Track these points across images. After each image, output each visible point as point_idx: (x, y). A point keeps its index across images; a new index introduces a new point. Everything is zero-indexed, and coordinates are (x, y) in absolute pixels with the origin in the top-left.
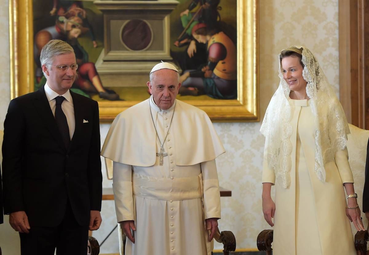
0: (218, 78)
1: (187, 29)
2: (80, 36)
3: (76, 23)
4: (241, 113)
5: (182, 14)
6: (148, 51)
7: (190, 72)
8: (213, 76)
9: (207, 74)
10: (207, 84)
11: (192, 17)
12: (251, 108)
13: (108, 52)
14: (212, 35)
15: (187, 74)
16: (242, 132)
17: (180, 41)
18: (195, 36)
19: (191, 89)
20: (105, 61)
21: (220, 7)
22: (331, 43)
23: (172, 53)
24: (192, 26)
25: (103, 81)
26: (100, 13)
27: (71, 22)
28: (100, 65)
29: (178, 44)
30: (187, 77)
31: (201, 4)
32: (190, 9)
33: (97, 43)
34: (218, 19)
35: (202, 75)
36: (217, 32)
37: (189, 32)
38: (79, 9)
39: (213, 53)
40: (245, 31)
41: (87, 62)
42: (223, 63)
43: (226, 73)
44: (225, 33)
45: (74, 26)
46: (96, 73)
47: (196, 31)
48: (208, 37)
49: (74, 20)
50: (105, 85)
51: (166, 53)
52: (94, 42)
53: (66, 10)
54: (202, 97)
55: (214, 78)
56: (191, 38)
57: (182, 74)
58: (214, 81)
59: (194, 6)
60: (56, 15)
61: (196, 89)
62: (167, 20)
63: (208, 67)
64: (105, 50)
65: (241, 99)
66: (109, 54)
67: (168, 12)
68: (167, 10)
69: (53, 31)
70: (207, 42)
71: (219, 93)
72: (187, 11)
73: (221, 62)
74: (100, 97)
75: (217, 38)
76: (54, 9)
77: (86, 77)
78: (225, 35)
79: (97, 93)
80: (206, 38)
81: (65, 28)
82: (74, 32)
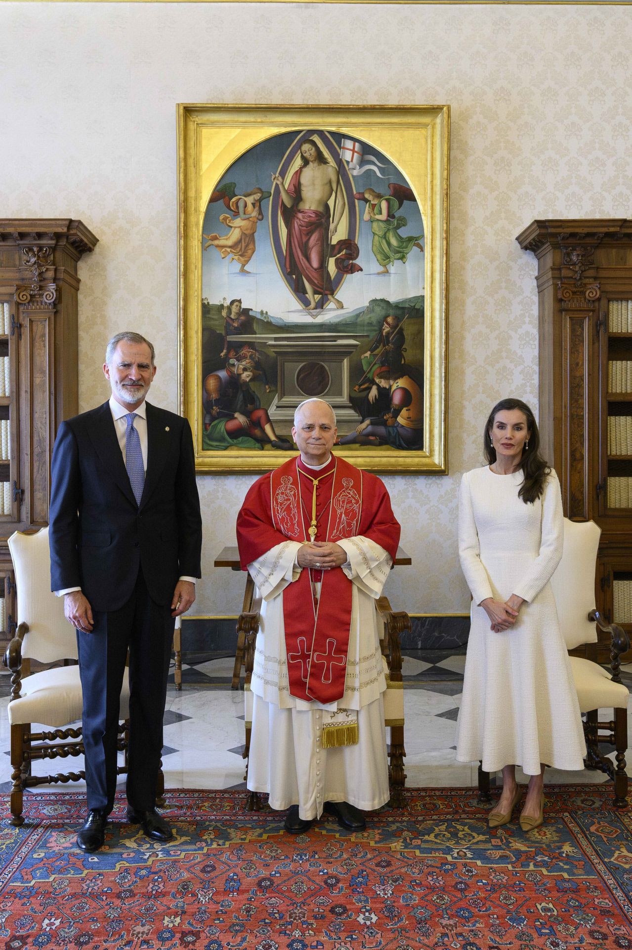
0: (402, 426)
1: (368, 373)
2: (251, 380)
3: (248, 365)
4: (426, 465)
5: (362, 357)
7: (371, 420)
8: (396, 425)
9: (390, 422)
10: (389, 432)
11: (375, 359)
12: (438, 459)
13: (282, 398)
14: (395, 379)
15: (367, 422)
16: (428, 486)
17: (360, 386)
18: (377, 381)
19: (372, 438)
20: (278, 407)
21: (405, 349)
22: (528, 389)
23: (351, 399)
24: (374, 369)
25: (276, 429)
26: (274, 355)
27: (242, 365)
28: (272, 411)
29: (358, 389)
30: (368, 425)
31: (384, 346)
32: (372, 350)
33: (269, 387)
34: (403, 362)
35: (384, 423)
36: (402, 376)
37: (370, 375)
38: (251, 350)
39: (397, 398)
40: (432, 375)
41: (260, 408)
42: (407, 410)
43: (410, 421)
44: (410, 377)
45: (245, 369)
46: (268, 420)
47: (377, 375)
48: (391, 382)
49: (245, 363)
50: (278, 433)
51: (344, 399)
52: (267, 387)
53: (237, 353)
54: (384, 447)
55: (398, 426)
56: (373, 382)
57: (362, 422)
58: (397, 430)
59: (377, 347)
60: (227, 358)
61: (378, 438)
62: (346, 362)
63: (391, 415)
64: (278, 396)
65: (427, 450)
66: (283, 399)
67: (347, 354)
68: (346, 352)
69: (223, 374)
70: (391, 387)
71: (403, 443)
72: (369, 353)
73: (405, 409)
74: (273, 446)
75: (401, 383)
76: (225, 351)
77: (257, 424)
78: (410, 379)
79: (269, 441)
80: (389, 383)
81: (236, 372)
82: (246, 376)
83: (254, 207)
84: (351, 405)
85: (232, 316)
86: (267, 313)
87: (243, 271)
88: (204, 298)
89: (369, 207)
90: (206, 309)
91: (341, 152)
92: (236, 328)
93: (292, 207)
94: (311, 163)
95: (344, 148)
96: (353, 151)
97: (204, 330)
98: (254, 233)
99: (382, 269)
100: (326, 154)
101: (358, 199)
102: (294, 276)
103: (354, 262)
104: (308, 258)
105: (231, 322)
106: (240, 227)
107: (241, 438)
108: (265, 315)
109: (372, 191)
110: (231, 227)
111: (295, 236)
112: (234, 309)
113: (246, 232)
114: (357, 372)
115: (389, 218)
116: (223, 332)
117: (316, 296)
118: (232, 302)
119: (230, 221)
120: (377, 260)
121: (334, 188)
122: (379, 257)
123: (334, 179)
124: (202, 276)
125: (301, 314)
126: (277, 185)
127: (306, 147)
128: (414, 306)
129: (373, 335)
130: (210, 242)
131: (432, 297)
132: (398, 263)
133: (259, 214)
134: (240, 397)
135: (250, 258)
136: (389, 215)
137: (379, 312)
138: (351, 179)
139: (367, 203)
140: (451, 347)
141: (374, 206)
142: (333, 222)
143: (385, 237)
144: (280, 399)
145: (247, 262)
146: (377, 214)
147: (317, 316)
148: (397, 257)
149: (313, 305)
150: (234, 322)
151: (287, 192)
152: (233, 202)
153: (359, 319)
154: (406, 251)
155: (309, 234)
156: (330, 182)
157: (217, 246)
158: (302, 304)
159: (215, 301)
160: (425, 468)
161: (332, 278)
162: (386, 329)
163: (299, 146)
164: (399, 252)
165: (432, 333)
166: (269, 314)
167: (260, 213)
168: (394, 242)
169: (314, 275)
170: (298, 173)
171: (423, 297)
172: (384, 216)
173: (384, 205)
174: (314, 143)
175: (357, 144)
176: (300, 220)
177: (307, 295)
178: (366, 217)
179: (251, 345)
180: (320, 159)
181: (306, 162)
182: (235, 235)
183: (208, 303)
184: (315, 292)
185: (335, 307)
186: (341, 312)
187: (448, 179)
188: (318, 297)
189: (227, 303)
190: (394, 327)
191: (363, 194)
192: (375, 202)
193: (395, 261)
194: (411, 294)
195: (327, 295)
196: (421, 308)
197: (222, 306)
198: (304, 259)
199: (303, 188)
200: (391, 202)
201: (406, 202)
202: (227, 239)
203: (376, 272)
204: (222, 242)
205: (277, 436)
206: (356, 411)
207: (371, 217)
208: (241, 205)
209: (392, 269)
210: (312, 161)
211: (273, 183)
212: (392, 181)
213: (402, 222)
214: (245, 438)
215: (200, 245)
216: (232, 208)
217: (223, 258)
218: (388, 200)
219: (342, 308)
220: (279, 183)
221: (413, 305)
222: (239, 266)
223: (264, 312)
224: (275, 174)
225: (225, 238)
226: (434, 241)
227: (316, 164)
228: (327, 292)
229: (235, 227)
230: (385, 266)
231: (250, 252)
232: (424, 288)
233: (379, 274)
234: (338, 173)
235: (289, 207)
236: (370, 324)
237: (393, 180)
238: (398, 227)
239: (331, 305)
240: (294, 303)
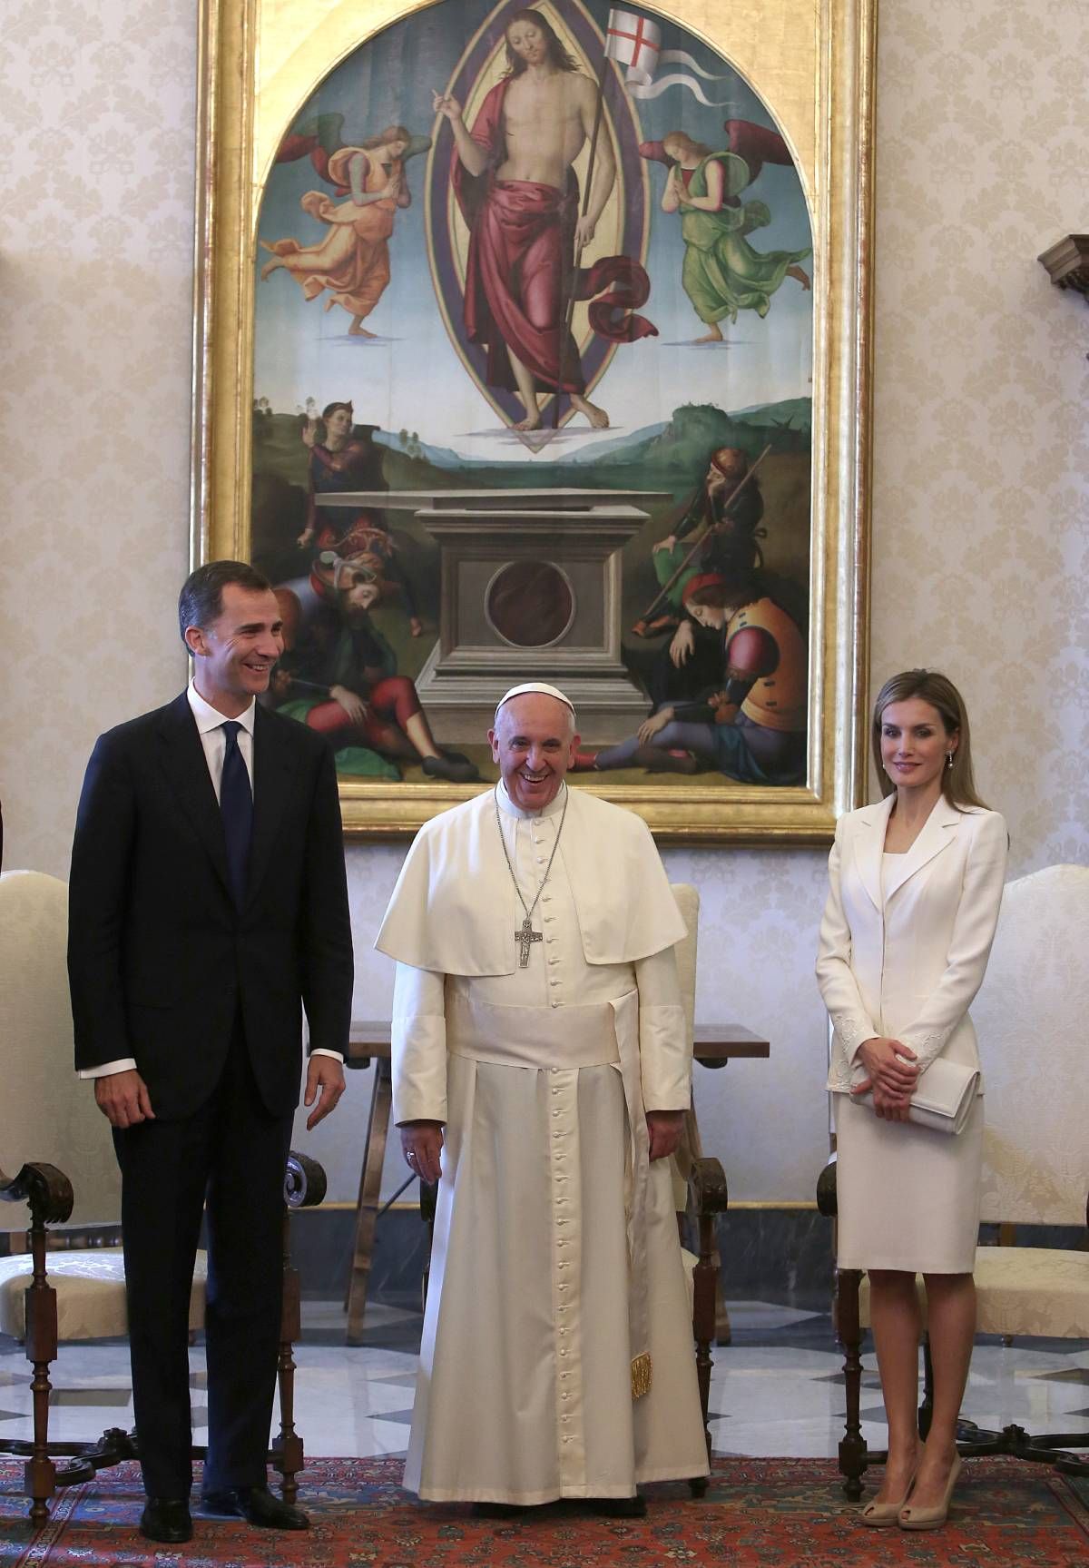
0: (755, 725)
1: (670, 589)
2: (373, 605)
3: (367, 568)
4: (813, 824)
5: (656, 549)
6: (560, 649)
7: (675, 708)
8: (738, 721)
9: (724, 713)
10: (721, 741)
11: (686, 555)
13: (450, 650)
14: (739, 606)
15: (666, 712)
17: (649, 622)
18: (692, 609)
19: (678, 754)
20: (440, 673)
21: (764, 530)
23: (626, 655)
24: (684, 580)
25: (436, 730)
26: (433, 541)
27: (353, 567)
28: (426, 684)
29: (644, 630)
30: (668, 722)
31: (710, 522)
32: (681, 533)
33: (420, 624)
34: (757, 564)
35: (709, 718)
37: (673, 597)
38: (376, 530)
39: (741, 655)
40: (829, 595)
41: (394, 675)
42: (766, 684)
43: (775, 712)
44: (775, 602)
45: (359, 578)
46: (416, 707)
47: (693, 596)
48: (728, 613)
49: (359, 562)
50: (439, 739)
51: (608, 655)
52: (414, 622)
53: (339, 534)
54: (707, 776)
55: (743, 725)
57: (653, 713)
58: (742, 735)
59: (692, 526)
60: (314, 549)
61: (692, 754)
62: (613, 563)
63: (724, 696)
64: (442, 643)
65: (816, 785)
66: (454, 654)
67: (616, 541)
68: (614, 535)
69: (303, 589)
70: (726, 625)
71: (755, 766)
72: (672, 539)
73: (761, 681)
74: (427, 772)
75: (752, 616)
76: (309, 531)
77: (388, 716)
78: (774, 607)
79: (417, 759)
80: (723, 615)
81: (335, 584)
82: (361, 595)
83: (388, 175)
84: (625, 670)
85: (329, 445)
86: (415, 436)
87: (357, 333)
88: (258, 397)
89: (676, 177)
90: (263, 424)
91: (606, 41)
92: (336, 473)
93: (485, 173)
94: (532, 69)
95: (615, 32)
96: (638, 39)
97: (257, 478)
98: (385, 240)
99: (705, 331)
100: (571, 46)
101: (647, 158)
102: (486, 347)
103: (636, 312)
104: (522, 303)
105: (325, 458)
106: (351, 223)
107: (347, 750)
108: (410, 443)
109: (682, 137)
110: (330, 223)
111: (489, 246)
112: (334, 427)
113: (367, 235)
114: (640, 585)
115: (726, 207)
116: (305, 485)
117: (541, 396)
118: (331, 409)
119: (327, 208)
120: (696, 308)
121: (590, 129)
122: (700, 301)
123: (589, 106)
124: (253, 343)
125: (501, 440)
126: (446, 121)
127: (520, 28)
128: (788, 424)
129: (683, 496)
130: (278, 260)
131: (829, 403)
132: (747, 318)
133: (401, 192)
134: (347, 647)
135: (375, 302)
136: (725, 198)
137: (699, 437)
138: (632, 107)
139: (670, 168)
140: (877, 527)
141: (687, 176)
142: (585, 213)
143: (714, 251)
144: (447, 651)
145: (367, 310)
146: (697, 196)
147: (542, 445)
148: (747, 302)
149: (532, 418)
150: (332, 458)
151: (471, 137)
152: (335, 162)
153: (649, 456)
154: (766, 286)
155: (526, 241)
156: (579, 115)
157: (295, 270)
158: (505, 417)
159: (285, 404)
160: (809, 832)
161: (582, 353)
162: (716, 480)
163: (500, 28)
164: (748, 289)
165: (831, 492)
166: (421, 439)
167: (403, 188)
168: (737, 264)
169: (535, 344)
170: (500, 92)
171: (810, 400)
172: (712, 201)
173: (713, 172)
174: (539, 20)
175: (647, 23)
176: (503, 207)
177: (517, 393)
178: (668, 201)
179: (374, 516)
180: (557, 59)
181: (519, 66)
182: (340, 243)
183: (269, 411)
184: (539, 387)
185: (590, 426)
186: (601, 436)
187: (872, 116)
188: (544, 398)
189: (316, 412)
190: (734, 475)
191: (661, 143)
192: (691, 165)
193: (739, 311)
194: (780, 393)
195: (568, 393)
196: (805, 430)
197: (304, 419)
198: (509, 301)
199: (511, 129)
200: (731, 166)
201: (768, 168)
202: (318, 253)
203: (693, 338)
204: (307, 260)
205: (438, 748)
206: (637, 685)
207: (680, 202)
208: (356, 169)
209: (731, 331)
210: (535, 64)
211: (435, 116)
212: (734, 113)
213: (758, 216)
214: (356, 751)
215: (251, 267)
216: (334, 177)
217: (308, 300)
218: (723, 163)
219: (606, 426)
220: (450, 115)
221: (783, 420)
222: (350, 318)
223: (410, 435)
224: (442, 94)
225: (314, 249)
226: (835, 266)
227: (544, 71)
228: (568, 387)
229: (340, 224)
230: (713, 324)
231: (375, 284)
232: (811, 380)
233: (698, 342)
234: (599, 92)
235: (475, 174)
236: (675, 467)
237: (736, 110)
238: (748, 228)
239: (579, 419)
240: (487, 415)
